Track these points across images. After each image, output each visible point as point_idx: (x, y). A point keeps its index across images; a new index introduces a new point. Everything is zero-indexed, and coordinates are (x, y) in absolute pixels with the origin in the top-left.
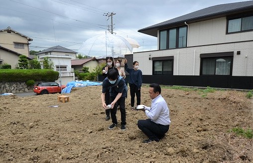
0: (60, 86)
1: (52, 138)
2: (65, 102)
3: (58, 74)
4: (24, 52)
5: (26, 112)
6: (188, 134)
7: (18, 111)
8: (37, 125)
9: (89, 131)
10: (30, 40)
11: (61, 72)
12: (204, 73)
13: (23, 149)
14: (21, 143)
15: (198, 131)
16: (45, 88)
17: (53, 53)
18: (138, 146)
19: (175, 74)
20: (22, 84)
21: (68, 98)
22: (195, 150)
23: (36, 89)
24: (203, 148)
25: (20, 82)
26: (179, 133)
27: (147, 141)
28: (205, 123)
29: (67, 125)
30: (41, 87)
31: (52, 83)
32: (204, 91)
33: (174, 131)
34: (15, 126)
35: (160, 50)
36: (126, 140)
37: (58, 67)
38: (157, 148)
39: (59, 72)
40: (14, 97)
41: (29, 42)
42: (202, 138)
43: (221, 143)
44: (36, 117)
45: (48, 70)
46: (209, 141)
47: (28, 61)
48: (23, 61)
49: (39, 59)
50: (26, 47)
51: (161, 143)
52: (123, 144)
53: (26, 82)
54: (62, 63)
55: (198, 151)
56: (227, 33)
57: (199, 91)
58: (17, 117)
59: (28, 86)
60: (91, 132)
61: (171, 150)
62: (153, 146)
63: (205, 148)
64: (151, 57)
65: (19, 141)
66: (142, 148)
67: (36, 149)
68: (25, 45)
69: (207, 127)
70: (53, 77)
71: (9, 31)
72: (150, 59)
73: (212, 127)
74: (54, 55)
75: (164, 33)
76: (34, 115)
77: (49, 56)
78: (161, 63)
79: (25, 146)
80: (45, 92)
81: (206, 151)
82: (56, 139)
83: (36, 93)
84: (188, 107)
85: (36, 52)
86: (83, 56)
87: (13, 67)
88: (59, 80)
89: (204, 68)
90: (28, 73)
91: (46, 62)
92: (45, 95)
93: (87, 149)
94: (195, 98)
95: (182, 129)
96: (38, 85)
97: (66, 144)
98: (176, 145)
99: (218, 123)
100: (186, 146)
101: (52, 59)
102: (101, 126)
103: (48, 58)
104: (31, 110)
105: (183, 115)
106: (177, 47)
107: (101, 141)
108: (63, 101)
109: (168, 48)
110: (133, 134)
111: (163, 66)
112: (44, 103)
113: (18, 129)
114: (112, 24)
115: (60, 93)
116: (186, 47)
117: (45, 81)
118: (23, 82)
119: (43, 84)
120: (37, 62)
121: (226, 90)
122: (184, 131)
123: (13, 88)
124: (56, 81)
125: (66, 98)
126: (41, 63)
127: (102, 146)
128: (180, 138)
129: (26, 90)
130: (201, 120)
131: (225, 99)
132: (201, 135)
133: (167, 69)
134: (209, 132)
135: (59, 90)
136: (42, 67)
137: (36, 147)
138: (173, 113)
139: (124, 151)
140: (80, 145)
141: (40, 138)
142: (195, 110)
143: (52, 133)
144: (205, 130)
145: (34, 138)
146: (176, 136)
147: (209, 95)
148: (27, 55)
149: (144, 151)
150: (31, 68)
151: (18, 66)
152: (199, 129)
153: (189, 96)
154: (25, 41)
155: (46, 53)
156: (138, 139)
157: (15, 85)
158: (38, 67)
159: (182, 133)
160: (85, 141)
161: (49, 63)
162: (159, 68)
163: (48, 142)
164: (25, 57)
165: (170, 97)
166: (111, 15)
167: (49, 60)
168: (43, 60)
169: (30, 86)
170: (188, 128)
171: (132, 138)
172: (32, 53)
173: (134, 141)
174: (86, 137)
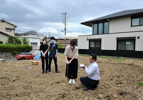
0: (33, 55)
1: (27, 88)
2: (36, 65)
3: (32, 47)
4: (12, 34)
5: (11, 71)
6: (111, 85)
7: (6, 70)
8: (17, 79)
9: (50, 83)
10: (15, 27)
11: (34, 46)
12: (119, 49)
13: (8, 95)
14: (7, 91)
15: (117, 84)
16: (24, 56)
17: (29, 35)
18: (81, 93)
19: (102, 49)
20: (9, 53)
21: (38, 63)
22: (116, 96)
23: (18, 56)
24: (120, 94)
25: (8, 52)
26: (105, 85)
27: (86, 90)
28: (121, 79)
29: (36, 79)
30: (21, 55)
31: (28, 53)
32: (119, 59)
33: (103, 84)
34: (4, 80)
35: (93, 35)
36: (73, 89)
37: (32, 43)
38: (92, 95)
39: (32, 46)
40: (4, 61)
41: (15, 28)
42: (119, 88)
43: (130, 91)
44: (17, 74)
45: (26, 45)
46: (123, 90)
47: (14, 39)
48: (10, 39)
49: (21, 39)
50: (13, 31)
51: (95, 91)
52: (72, 92)
53: (11, 52)
54: (35, 41)
55: (117, 96)
56: (132, 26)
57: (116, 59)
58: (5, 74)
59: (13, 55)
60: (52, 84)
61: (101, 96)
62: (90, 93)
63: (121, 94)
64: (88, 39)
65: (6, 90)
66: (83, 94)
67: (17, 95)
68: (12, 30)
69: (122, 81)
70: (29, 49)
71: (3, 21)
72: (87, 40)
73: (125, 81)
74: (30, 36)
75: (96, 25)
76: (16, 73)
77: (27, 37)
78: (94, 42)
79: (10, 93)
80: (23, 58)
81: (122, 96)
82: (30, 89)
83: (17, 59)
84: (110, 69)
85: (19, 34)
86: (48, 37)
87: (4, 43)
88: (32, 51)
89: (119, 46)
90: (13, 47)
91: (25, 40)
92: (24, 61)
93: (49, 95)
94: (114, 63)
95: (107, 83)
96: (19, 54)
97: (36, 92)
98: (104, 92)
99: (128, 79)
100: (110, 93)
101: (28, 38)
102: (58, 81)
103: (26, 38)
104: (14, 70)
105: (107, 74)
106: (103, 33)
107: (58, 90)
108: (35, 64)
109: (98, 34)
110: (78, 86)
111: (95, 44)
112: (22, 65)
113: (5, 82)
114: (65, 19)
115: (33, 59)
116: (109, 33)
117: (23, 52)
118: (10, 52)
119: (22, 53)
120: (19, 40)
121: (132, 59)
122: (108, 83)
123: (3, 56)
124: (31, 52)
125: (36, 62)
126: (21, 41)
127: (58, 93)
128: (106, 88)
129: (12, 57)
130: (118, 77)
131: (132, 64)
132: (118, 86)
133: (97, 46)
134: (123, 84)
135: (32, 58)
136: (22, 43)
137: (16, 94)
138: (102, 73)
139: (72, 97)
140: (45, 92)
141: (20, 88)
142: (114, 71)
143: (27, 85)
144: (121, 83)
145: (16, 88)
146: (104, 86)
147: (122, 62)
148: (13, 36)
149: (84, 96)
150: (15, 44)
151: (7, 42)
152: (117, 82)
153: (110, 62)
154: (12, 27)
155: (25, 35)
156: (81, 88)
157: (4, 54)
158: (20, 43)
159: (107, 85)
160: (48, 90)
161: (27, 41)
162: (93, 45)
163: (24, 90)
164: (12, 37)
165: (100, 63)
166: (65, 14)
167: (27, 39)
168: (23, 39)
169: (14, 54)
170: (111, 82)
171: (77, 88)
172: (16, 34)
173: (78, 90)
174: (49, 87)
